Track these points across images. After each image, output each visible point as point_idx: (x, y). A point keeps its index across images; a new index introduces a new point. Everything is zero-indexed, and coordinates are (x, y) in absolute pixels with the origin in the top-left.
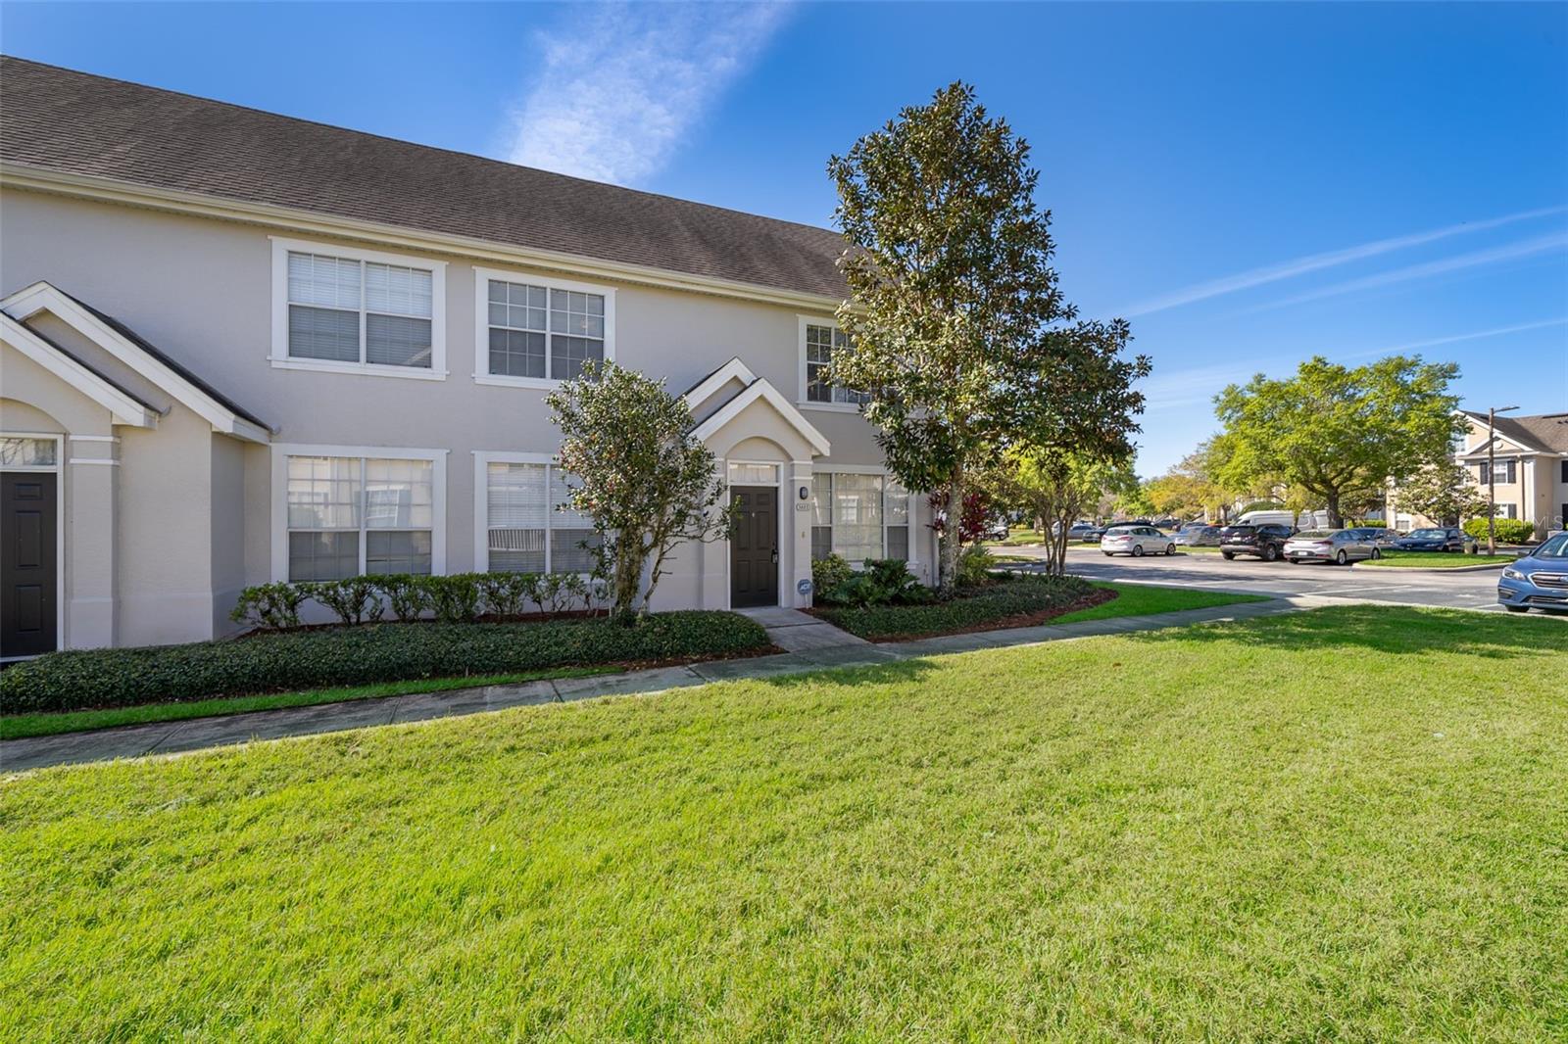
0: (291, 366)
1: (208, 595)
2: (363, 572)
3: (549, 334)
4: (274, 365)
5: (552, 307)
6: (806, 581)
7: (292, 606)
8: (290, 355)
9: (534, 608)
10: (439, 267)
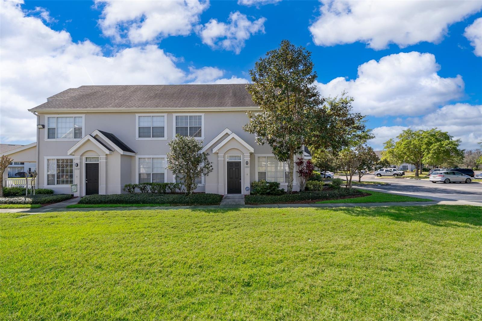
0: (139, 140)
1: (120, 186)
2: (151, 182)
3: (189, 126)
4: (136, 140)
5: (190, 120)
6: (248, 187)
7: (134, 188)
8: (139, 137)
9: (179, 191)
10: (166, 115)
